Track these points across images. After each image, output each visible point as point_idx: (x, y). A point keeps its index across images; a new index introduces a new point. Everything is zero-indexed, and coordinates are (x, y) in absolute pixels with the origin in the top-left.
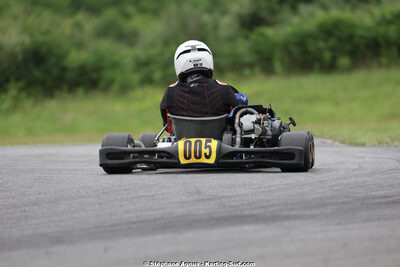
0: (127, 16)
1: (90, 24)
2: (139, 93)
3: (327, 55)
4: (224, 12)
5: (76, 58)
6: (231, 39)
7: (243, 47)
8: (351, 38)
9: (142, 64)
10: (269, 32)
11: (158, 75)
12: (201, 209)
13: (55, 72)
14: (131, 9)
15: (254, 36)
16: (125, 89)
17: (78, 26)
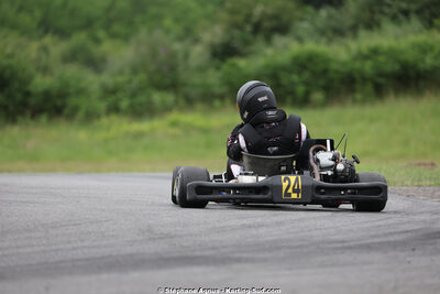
0: (97, 41)
1: (57, 48)
2: (104, 121)
3: (301, 90)
4: (196, 41)
5: (41, 83)
6: (202, 69)
7: (214, 78)
8: (325, 71)
9: (109, 92)
10: (242, 63)
11: (124, 104)
12: (150, 248)
13: (19, 97)
14: (101, 34)
15: (225, 67)
16: (90, 117)
17: (45, 49)
